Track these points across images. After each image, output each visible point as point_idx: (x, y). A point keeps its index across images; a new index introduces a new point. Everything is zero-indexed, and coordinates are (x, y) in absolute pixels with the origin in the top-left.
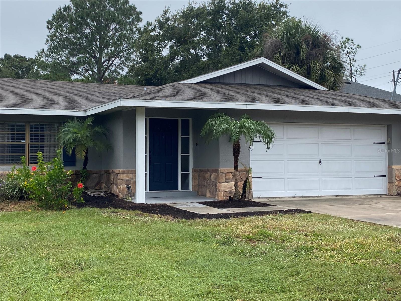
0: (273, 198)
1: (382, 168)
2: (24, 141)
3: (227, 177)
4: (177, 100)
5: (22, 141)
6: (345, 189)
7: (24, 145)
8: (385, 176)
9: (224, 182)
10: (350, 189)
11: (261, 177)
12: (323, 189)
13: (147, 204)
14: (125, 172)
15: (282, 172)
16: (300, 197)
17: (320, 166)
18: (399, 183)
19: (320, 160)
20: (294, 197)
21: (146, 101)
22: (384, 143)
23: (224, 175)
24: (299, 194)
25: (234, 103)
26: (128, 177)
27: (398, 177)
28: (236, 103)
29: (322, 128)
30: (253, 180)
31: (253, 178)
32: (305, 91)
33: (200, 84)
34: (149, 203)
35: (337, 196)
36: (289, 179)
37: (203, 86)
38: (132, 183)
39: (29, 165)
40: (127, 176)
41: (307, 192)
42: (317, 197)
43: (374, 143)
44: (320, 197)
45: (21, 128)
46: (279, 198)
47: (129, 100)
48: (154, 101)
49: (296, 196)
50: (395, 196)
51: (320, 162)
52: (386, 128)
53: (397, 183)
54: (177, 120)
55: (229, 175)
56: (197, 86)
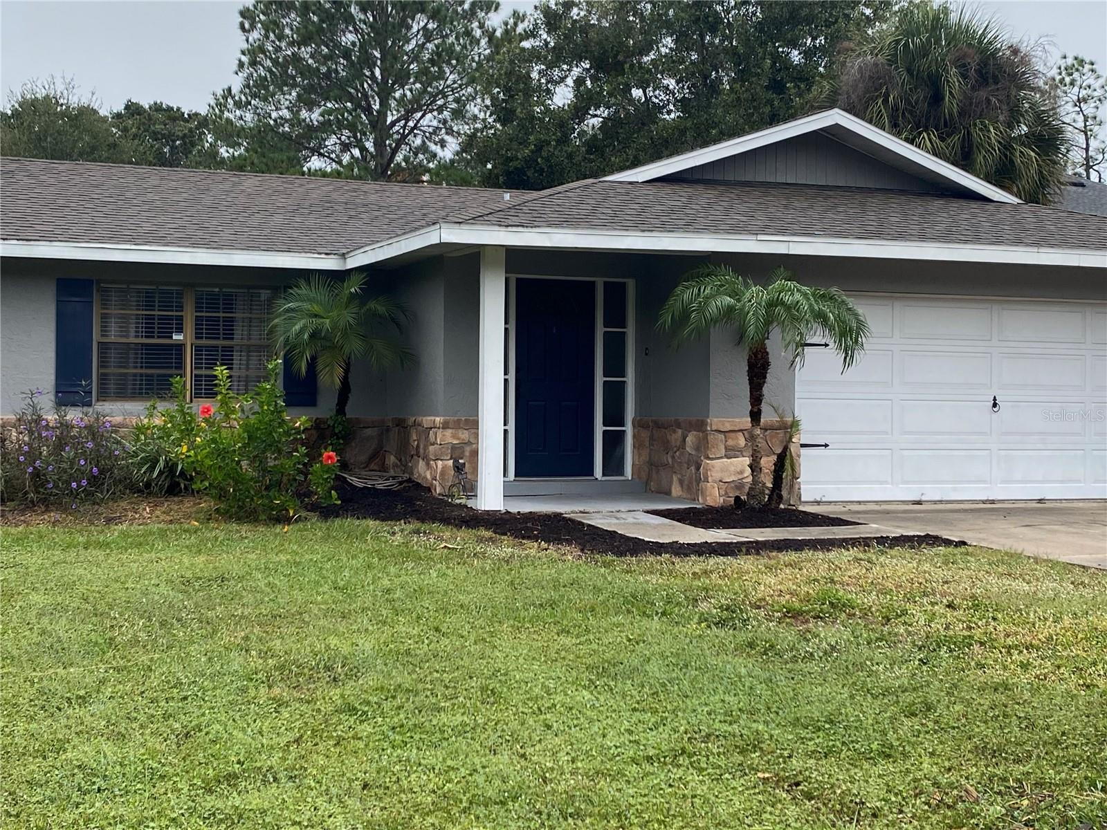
0: (859, 502)
2: (181, 337)
3: (730, 443)
4: (594, 227)
5: (175, 337)
6: (1062, 482)
7: (180, 347)
9: (721, 458)
10: (1079, 481)
11: (826, 446)
12: (1002, 482)
13: (508, 512)
14: (450, 426)
15: (885, 433)
16: (935, 502)
17: (994, 415)
19: (995, 399)
20: (919, 503)
21: (510, 229)
23: (722, 436)
24: (931, 493)
25: (754, 237)
26: (458, 439)
28: (761, 238)
29: (1003, 309)
30: (803, 451)
31: (803, 446)
32: (955, 205)
33: (659, 184)
34: (514, 510)
35: (1040, 501)
36: (906, 453)
37: (667, 189)
38: (467, 454)
39: (191, 401)
40: (454, 437)
41: (955, 489)
42: (984, 502)
44: (993, 502)
45: (172, 301)
46: (876, 502)
47: (463, 226)
48: (530, 230)
49: (924, 498)
51: (995, 405)
54: (593, 283)
55: (737, 438)
56: (651, 190)
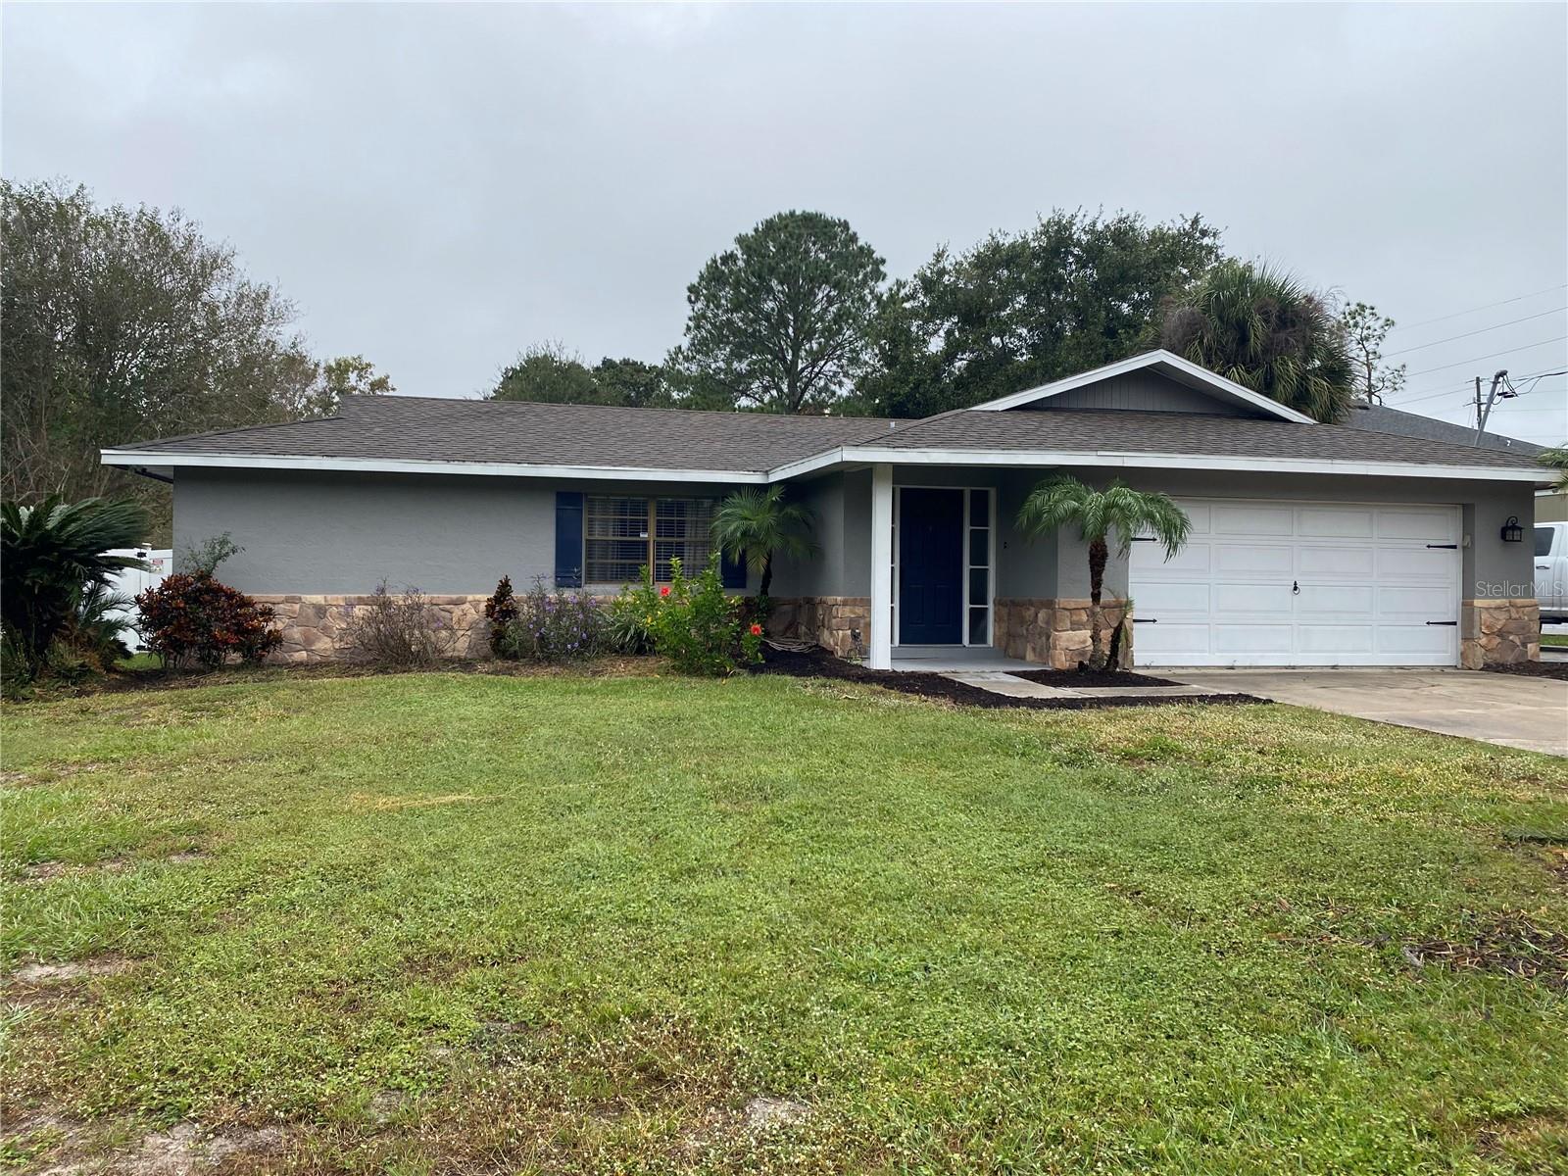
0: (1182, 667)
1: (1447, 602)
2: (646, 536)
3: (1075, 618)
4: (963, 446)
5: (641, 535)
6: (1353, 651)
7: (645, 543)
8: (1455, 623)
9: (1067, 630)
10: (1366, 651)
11: (1154, 621)
12: (1302, 651)
13: (894, 671)
14: (849, 604)
15: (1203, 611)
16: (1245, 667)
17: (1295, 597)
18: (1489, 641)
19: (1295, 583)
20: (1232, 668)
21: (897, 449)
22: (1454, 547)
23: (1068, 613)
24: (1242, 659)
25: (1094, 453)
26: (855, 613)
27: (1487, 627)
28: (1099, 453)
29: (1302, 510)
30: (1135, 625)
31: (1135, 621)
32: (1261, 426)
33: (1015, 412)
34: (899, 670)
35: (1334, 667)
36: (1221, 627)
37: (1023, 415)
38: (862, 625)
39: (654, 584)
40: (852, 612)
41: (1262, 657)
42: (1286, 667)
43: (1429, 546)
44: (1294, 667)
45: (640, 509)
46: (1196, 667)
47: (860, 448)
48: (913, 450)
49: (1235, 665)
50: (1481, 670)
51: (1295, 588)
52: (1459, 512)
53: (1484, 641)
54: (962, 491)
55: (1080, 615)
56: (1009, 416)
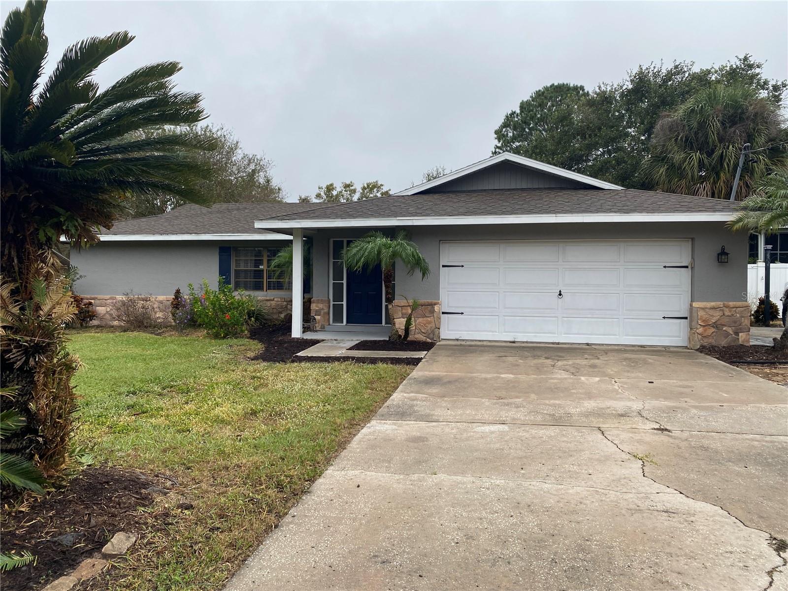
0: (480, 341)
1: (680, 304)
2: (262, 267)
3: (404, 311)
5: (260, 267)
6: (604, 335)
7: (263, 270)
8: (686, 318)
9: (400, 318)
10: (615, 335)
11: (462, 313)
12: (565, 334)
13: (303, 339)
14: (315, 302)
15: (495, 308)
16: (523, 342)
17: (559, 300)
18: (705, 331)
19: (560, 291)
20: (514, 342)
22: (687, 267)
23: (400, 308)
24: (521, 337)
26: (318, 307)
27: (703, 321)
29: (566, 246)
30: (443, 316)
31: (443, 313)
34: (305, 338)
35: (588, 344)
36: (506, 317)
38: (322, 313)
39: (266, 291)
41: (535, 336)
42: (553, 343)
43: (665, 267)
44: (558, 343)
45: (259, 254)
46: (490, 341)
49: (516, 340)
50: (695, 350)
51: (560, 294)
52: (690, 243)
53: (700, 330)
55: (407, 309)
56: (413, 198)
